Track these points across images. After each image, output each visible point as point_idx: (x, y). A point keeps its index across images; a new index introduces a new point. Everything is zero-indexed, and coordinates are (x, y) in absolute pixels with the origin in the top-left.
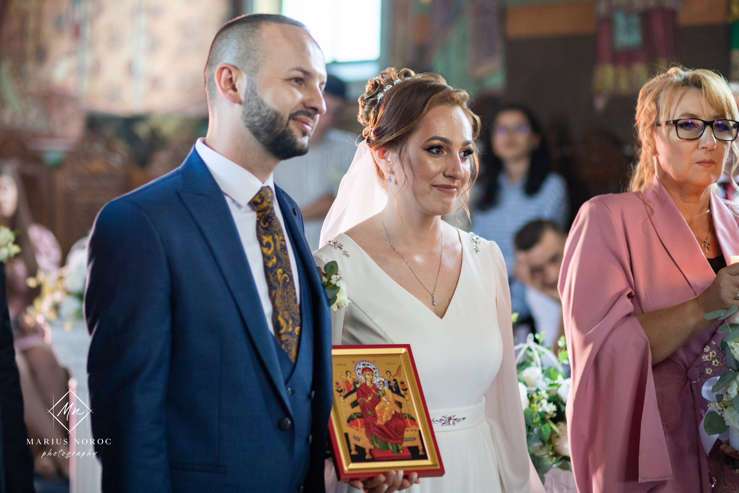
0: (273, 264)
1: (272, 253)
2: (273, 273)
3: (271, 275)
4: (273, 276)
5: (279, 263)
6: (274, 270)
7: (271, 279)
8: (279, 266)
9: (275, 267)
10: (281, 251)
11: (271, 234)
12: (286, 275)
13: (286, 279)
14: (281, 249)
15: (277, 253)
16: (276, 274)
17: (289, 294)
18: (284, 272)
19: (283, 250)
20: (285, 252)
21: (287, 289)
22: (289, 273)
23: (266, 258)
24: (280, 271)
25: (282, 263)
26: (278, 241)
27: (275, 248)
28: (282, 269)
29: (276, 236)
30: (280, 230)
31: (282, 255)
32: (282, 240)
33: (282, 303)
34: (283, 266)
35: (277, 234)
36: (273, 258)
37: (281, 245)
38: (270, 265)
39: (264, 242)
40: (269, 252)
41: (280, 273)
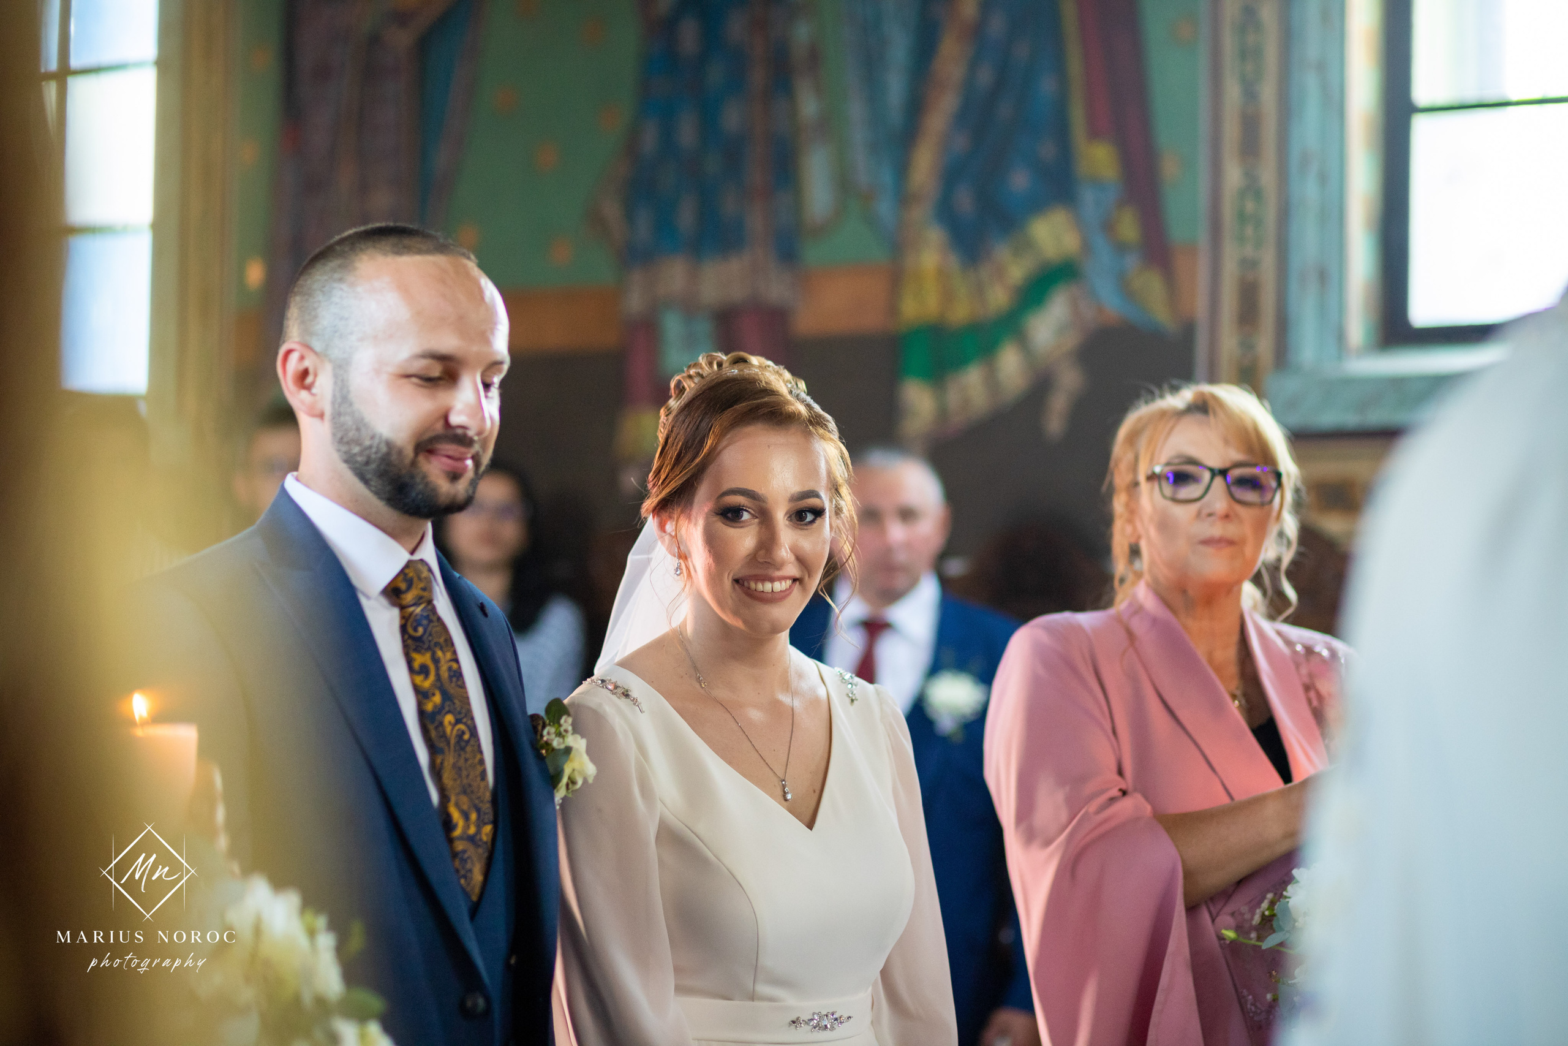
0: (435, 706)
1: (433, 685)
2: (436, 723)
3: (431, 727)
4: (436, 728)
5: (448, 703)
6: (438, 717)
7: (433, 734)
8: (447, 709)
9: (439, 711)
10: (451, 681)
11: (429, 648)
12: (462, 727)
13: (463, 733)
14: (451, 677)
15: (442, 685)
16: (441, 724)
17: (469, 762)
18: (458, 721)
19: (454, 679)
20: (459, 683)
21: (466, 752)
22: (469, 722)
23: (421, 695)
24: (449, 718)
25: (454, 704)
26: (443, 662)
27: (438, 675)
28: (454, 715)
29: (439, 654)
30: (446, 640)
31: (452, 689)
32: (451, 660)
33: (455, 780)
34: (455, 709)
35: (441, 649)
36: (434, 695)
37: (450, 669)
38: (429, 707)
39: (416, 665)
40: (427, 684)
41: (450, 723)
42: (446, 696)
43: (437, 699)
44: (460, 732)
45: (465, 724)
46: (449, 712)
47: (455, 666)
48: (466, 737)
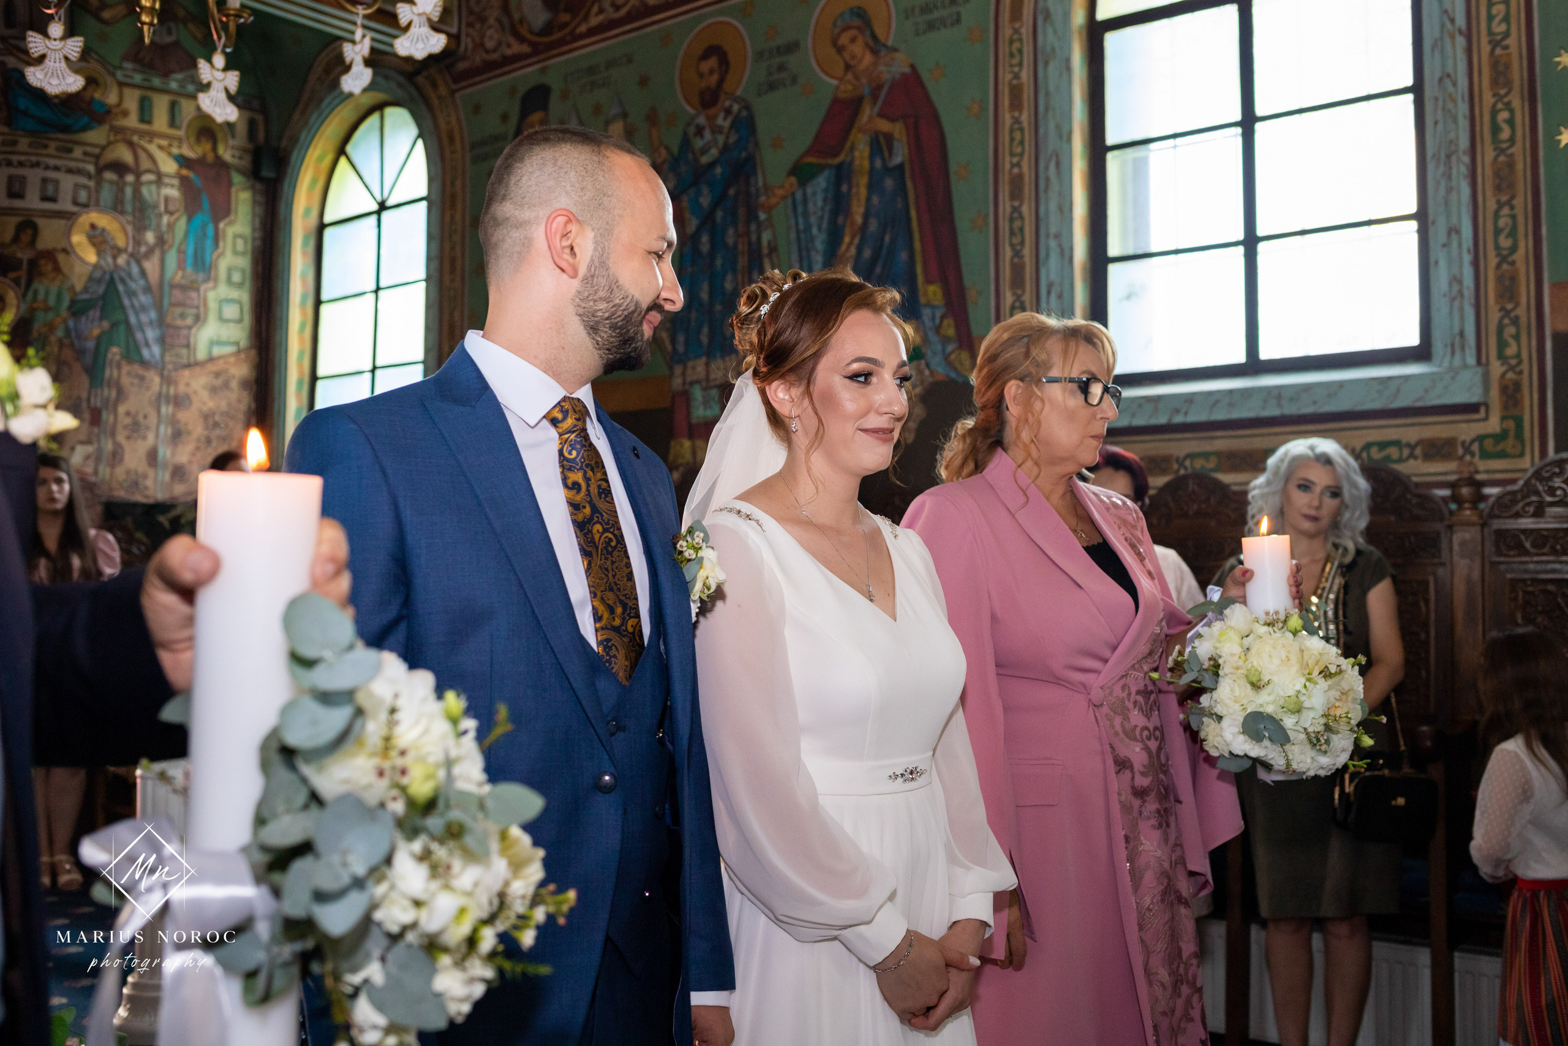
0: (587, 517)
1: (584, 499)
2: (585, 531)
3: (581, 534)
4: (585, 535)
5: (597, 515)
6: (587, 526)
9: (589, 521)
10: (601, 498)
11: (581, 468)
12: (610, 536)
13: (611, 540)
14: (600, 494)
15: (591, 499)
16: (590, 531)
17: (616, 564)
18: (605, 530)
19: (603, 496)
20: (607, 499)
21: (612, 557)
22: (616, 532)
23: (574, 506)
24: (598, 527)
25: (602, 516)
26: (593, 480)
27: (588, 490)
28: (602, 526)
29: (590, 473)
30: (597, 462)
31: (601, 505)
32: (601, 480)
33: (601, 579)
34: (603, 520)
35: (592, 470)
36: (584, 507)
37: (599, 487)
38: (580, 518)
39: (569, 482)
40: (578, 498)
41: (598, 531)
42: (595, 509)
43: (588, 511)
44: (607, 540)
45: (612, 533)
46: (598, 522)
47: (604, 485)
48: (613, 544)
